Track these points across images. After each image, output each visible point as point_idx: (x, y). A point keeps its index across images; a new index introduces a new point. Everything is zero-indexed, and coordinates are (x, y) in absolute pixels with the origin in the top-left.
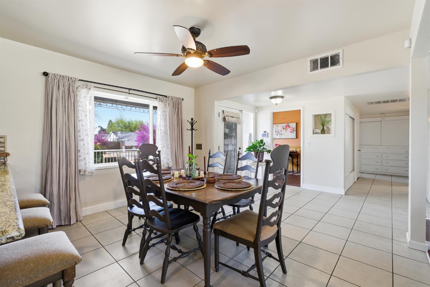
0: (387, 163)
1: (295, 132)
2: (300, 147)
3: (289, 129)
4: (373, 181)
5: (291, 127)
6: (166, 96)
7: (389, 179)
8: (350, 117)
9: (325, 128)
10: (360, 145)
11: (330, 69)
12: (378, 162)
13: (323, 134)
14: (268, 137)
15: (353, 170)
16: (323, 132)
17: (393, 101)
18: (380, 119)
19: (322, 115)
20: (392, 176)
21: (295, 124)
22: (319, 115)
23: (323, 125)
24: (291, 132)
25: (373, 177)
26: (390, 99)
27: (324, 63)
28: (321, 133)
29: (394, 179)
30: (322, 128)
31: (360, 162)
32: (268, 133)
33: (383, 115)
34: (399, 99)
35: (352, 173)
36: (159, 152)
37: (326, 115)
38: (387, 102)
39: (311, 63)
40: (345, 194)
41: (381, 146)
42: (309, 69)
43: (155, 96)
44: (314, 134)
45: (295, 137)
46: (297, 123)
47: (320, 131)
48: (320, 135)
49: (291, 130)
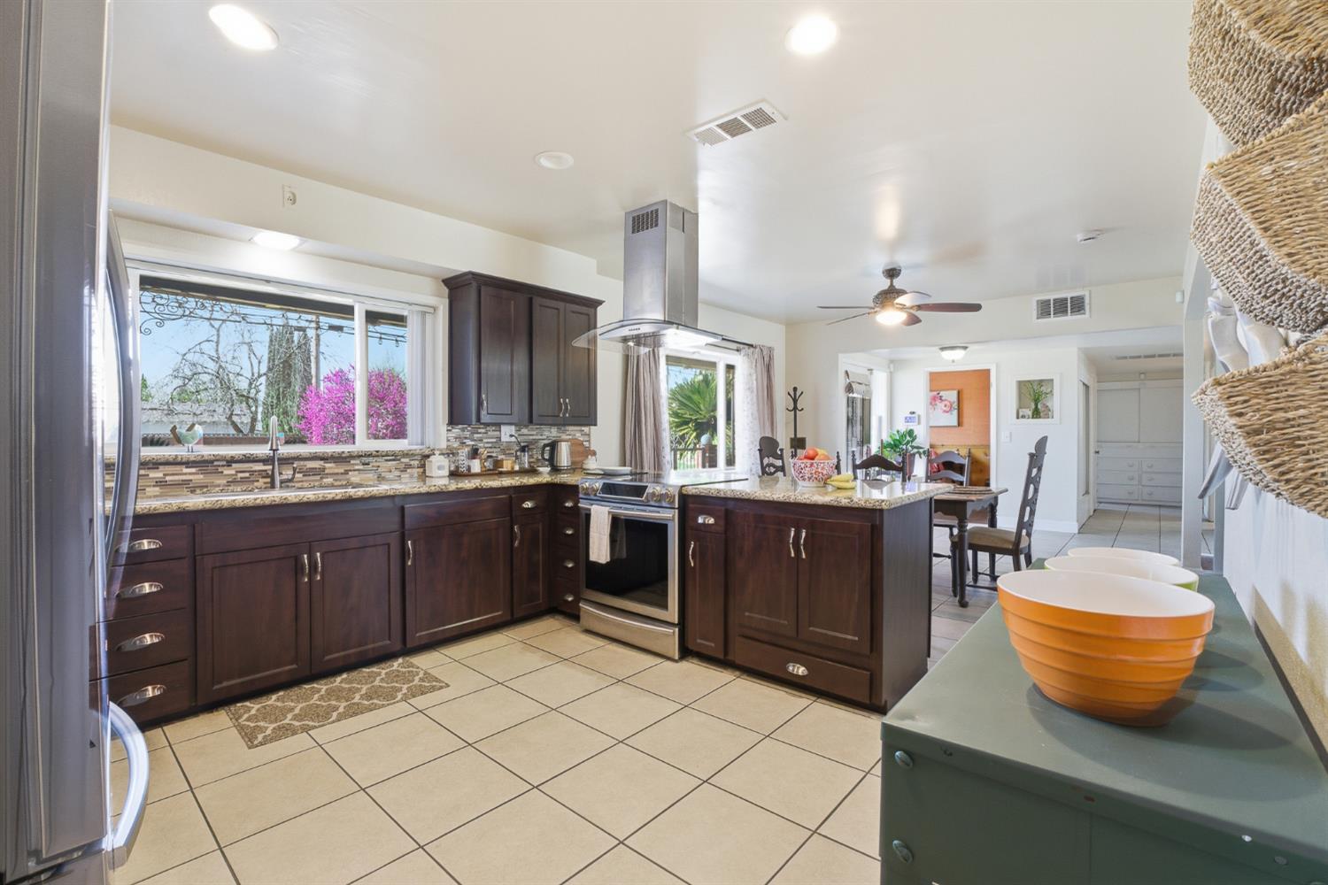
0: (1151, 480)
1: (955, 412)
2: (988, 447)
3: (941, 405)
4: (1125, 515)
5: (946, 400)
6: (752, 346)
7: (1155, 511)
8: (1084, 384)
9: (1039, 406)
10: (1098, 442)
11: (1070, 319)
12: (1132, 479)
13: (1036, 418)
14: (919, 423)
15: (1087, 492)
16: (1036, 414)
17: (1160, 356)
18: (1136, 384)
19: (1034, 381)
20: (1160, 506)
21: (955, 393)
22: (1029, 381)
23: (1036, 401)
24: (947, 412)
25: (1123, 508)
26: (1157, 353)
27: (1061, 307)
28: (1033, 418)
29: (1164, 511)
30: (1033, 407)
31: (1098, 477)
32: (919, 416)
33: (1142, 376)
34: (1172, 352)
35: (1087, 497)
36: (782, 450)
37: (1041, 382)
38: (1153, 356)
39: (1038, 304)
40: (1079, 533)
41: (1139, 442)
42: (1035, 313)
43: (735, 346)
44: (1018, 418)
45: (956, 423)
46: (959, 392)
47: (1030, 413)
48: (1031, 420)
49: (945, 406)
